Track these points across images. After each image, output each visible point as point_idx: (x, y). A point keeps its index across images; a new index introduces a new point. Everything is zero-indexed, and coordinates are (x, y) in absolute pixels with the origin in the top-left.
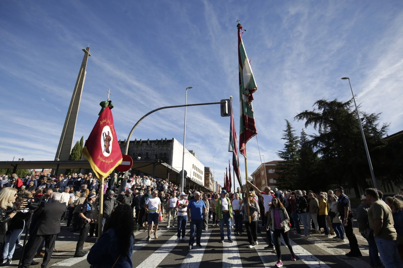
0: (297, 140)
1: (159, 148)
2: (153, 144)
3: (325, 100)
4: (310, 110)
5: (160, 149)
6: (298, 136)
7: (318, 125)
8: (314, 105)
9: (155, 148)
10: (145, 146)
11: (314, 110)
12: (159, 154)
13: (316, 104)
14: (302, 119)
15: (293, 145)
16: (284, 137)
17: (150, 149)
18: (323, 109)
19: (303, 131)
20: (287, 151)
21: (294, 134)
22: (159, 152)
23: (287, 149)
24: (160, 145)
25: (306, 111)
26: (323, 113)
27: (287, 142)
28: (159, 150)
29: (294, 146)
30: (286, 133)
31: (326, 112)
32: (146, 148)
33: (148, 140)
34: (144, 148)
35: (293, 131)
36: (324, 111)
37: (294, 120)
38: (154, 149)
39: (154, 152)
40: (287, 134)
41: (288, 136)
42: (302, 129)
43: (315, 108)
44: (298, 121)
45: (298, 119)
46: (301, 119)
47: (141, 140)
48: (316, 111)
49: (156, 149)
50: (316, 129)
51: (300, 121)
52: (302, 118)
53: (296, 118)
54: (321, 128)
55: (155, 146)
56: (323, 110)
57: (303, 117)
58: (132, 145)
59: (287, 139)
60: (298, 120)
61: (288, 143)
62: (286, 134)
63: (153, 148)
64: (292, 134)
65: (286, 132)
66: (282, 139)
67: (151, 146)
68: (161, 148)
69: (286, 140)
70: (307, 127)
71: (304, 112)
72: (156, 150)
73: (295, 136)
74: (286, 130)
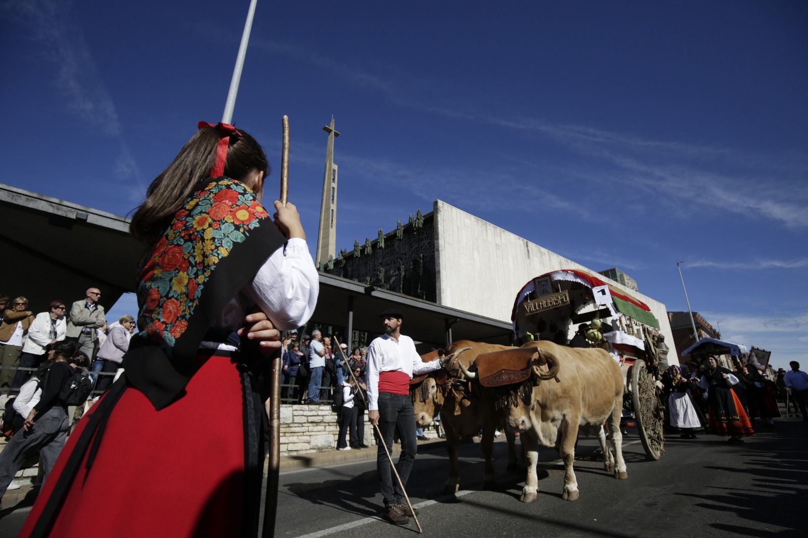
1: (412, 247)
28: (412, 253)
34: (380, 261)
47: (367, 240)
49: (405, 254)
55: (401, 246)
68: (415, 246)
72: (404, 256)
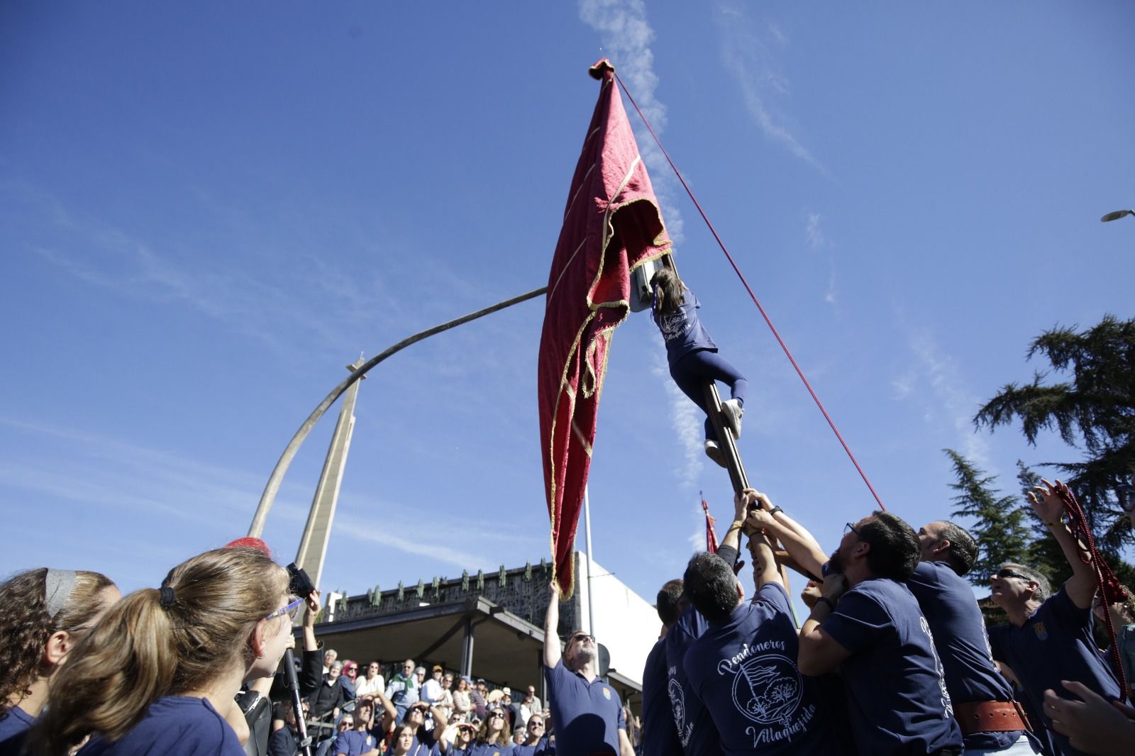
0: (1013, 510)
1: (537, 591)
2: (517, 581)
3: (1067, 329)
4: (1022, 381)
5: (539, 593)
6: (1010, 497)
7: (1075, 426)
8: (1031, 354)
9: (524, 594)
10: (494, 591)
11: (1038, 378)
12: (538, 612)
13: (1039, 351)
14: (1004, 421)
15: (1004, 530)
16: (961, 508)
17: (510, 597)
18: (1072, 364)
19: (1026, 470)
20: (989, 556)
21: (995, 491)
22: (538, 607)
23: (986, 547)
24: (539, 583)
25: (1010, 388)
26: (1077, 381)
27: (979, 524)
28: (538, 598)
29: (1009, 532)
30: (963, 492)
31: (1087, 373)
32: (497, 597)
33: (502, 568)
35: (985, 480)
36: (1078, 369)
37: (977, 427)
38: (523, 598)
39: (523, 607)
40: (967, 496)
41: (972, 501)
42: (1017, 462)
43: (1038, 372)
44: (993, 431)
45: (990, 425)
46: (1001, 423)
47: (480, 571)
48: (1044, 380)
49: (529, 598)
50: (1073, 444)
51: (1001, 428)
52: (1003, 415)
53: (980, 419)
54: (1093, 434)
55: (523, 587)
56: (1074, 365)
57: (1003, 412)
58: (458, 594)
59: (973, 512)
60: (993, 427)
61: (984, 525)
62: (964, 497)
63: (518, 594)
64: (984, 493)
65: (960, 490)
66: (957, 516)
67: (512, 590)
69: (970, 516)
70: (1036, 440)
71: (1004, 392)
72: (527, 599)
73: (998, 497)
74: (958, 483)
